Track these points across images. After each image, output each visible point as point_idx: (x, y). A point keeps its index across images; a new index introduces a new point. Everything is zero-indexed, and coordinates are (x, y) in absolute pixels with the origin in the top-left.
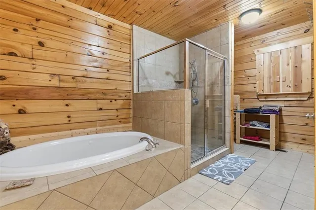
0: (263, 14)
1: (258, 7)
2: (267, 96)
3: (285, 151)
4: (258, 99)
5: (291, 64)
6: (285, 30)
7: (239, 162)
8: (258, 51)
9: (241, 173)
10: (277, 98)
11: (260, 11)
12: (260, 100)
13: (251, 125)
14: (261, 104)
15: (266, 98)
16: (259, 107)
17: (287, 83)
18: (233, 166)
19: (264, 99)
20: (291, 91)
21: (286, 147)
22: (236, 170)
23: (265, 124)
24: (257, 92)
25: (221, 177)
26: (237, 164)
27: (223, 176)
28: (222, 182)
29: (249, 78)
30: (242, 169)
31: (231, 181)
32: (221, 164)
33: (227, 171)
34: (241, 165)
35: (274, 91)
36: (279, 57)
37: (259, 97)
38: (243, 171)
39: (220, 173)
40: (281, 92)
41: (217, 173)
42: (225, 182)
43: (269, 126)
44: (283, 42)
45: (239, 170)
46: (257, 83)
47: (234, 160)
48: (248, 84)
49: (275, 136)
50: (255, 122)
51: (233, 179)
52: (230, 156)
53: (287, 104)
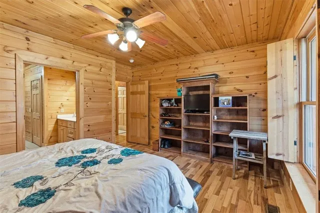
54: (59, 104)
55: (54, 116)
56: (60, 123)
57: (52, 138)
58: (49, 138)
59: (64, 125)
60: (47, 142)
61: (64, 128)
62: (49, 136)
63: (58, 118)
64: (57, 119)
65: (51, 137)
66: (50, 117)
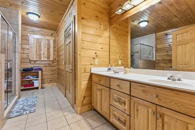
0: (40, 19)
1: (39, 15)
2: (36, 61)
3: (45, 88)
4: (30, 63)
5: (46, 47)
6: (44, 30)
7: (29, 100)
8: (30, 35)
9: (36, 104)
10: (41, 62)
11: (39, 17)
12: (32, 63)
13: (27, 78)
14: (32, 66)
15: (35, 62)
16: (30, 68)
17: (45, 55)
18: (29, 103)
19: (34, 63)
20: (46, 59)
21: (45, 86)
22: (32, 104)
23: (35, 77)
24: (30, 58)
25: (28, 111)
26: (30, 101)
27: (28, 110)
28: (30, 113)
29: (25, 50)
30: (35, 102)
31: (35, 110)
32: (19, 106)
33: (28, 107)
34: (33, 101)
35: (39, 59)
36: (41, 42)
37: (31, 62)
38: (36, 103)
39: (25, 110)
40: (42, 60)
41: (22, 111)
42: (32, 112)
43: (38, 77)
44: (43, 35)
45: (34, 103)
46: (30, 53)
47: (26, 101)
48: (24, 53)
49: (41, 82)
50: (29, 76)
51: (35, 108)
52: (20, 100)
53: (44, 65)
54: (92, 54)
55: (88, 70)
56: (94, 79)
57: (86, 99)
58: (82, 98)
59: (102, 83)
60: (80, 105)
61: (103, 87)
62: (83, 96)
63: (92, 72)
64: (91, 74)
65: (84, 97)
66: (83, 70)
